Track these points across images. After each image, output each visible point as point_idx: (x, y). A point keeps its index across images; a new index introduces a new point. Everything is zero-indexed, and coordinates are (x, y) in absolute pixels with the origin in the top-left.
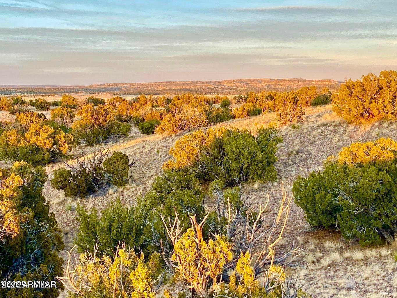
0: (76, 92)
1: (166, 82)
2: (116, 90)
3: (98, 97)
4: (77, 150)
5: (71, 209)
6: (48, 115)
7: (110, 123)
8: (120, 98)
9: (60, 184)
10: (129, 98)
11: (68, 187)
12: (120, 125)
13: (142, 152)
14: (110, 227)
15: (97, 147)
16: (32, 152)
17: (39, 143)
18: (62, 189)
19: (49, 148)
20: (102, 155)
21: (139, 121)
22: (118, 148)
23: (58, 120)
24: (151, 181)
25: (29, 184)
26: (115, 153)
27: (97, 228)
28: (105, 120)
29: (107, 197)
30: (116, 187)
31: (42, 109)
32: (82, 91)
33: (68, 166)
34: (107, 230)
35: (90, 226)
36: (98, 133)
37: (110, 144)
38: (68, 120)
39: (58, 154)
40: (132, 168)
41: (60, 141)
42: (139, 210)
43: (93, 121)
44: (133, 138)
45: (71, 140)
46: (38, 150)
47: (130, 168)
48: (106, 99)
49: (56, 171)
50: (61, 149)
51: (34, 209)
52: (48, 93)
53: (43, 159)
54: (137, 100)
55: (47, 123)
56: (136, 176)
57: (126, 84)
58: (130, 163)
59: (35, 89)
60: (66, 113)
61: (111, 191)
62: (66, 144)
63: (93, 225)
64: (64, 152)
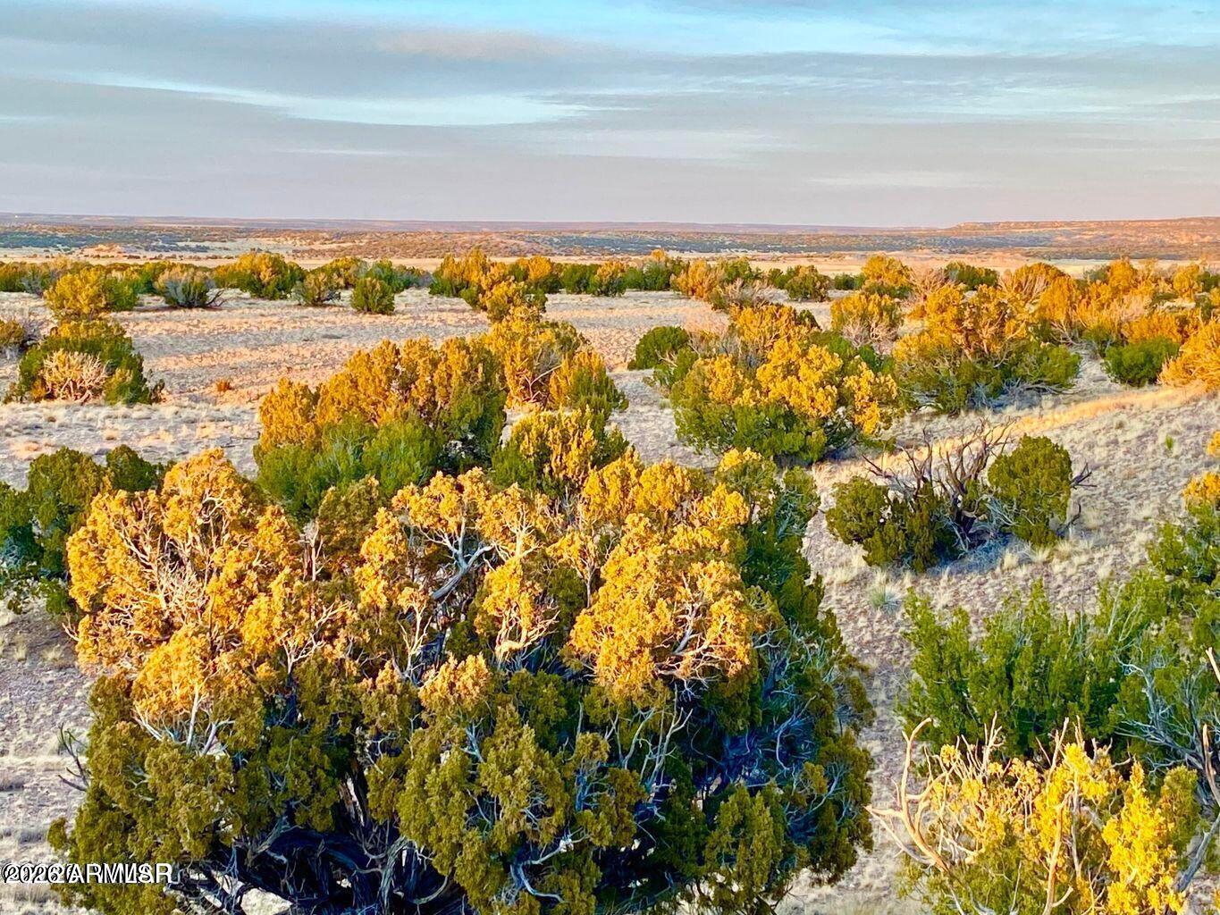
0: (909, 248)
2: (1034, 241)
3: (978, 263)
4: (907, 426)
5: (883, 603)
6: (823, 314)
7: (1013, 346)
8: (1047, 267)
9: (854, 526)
10: (1075, 269)
11: (877, 535)
12: (1045, 352)
13: (1116, 442)
14: (1009, 669)
15: (970, 419)
16: (773, 425)
17: (793, 401)
18: (859, 541)
19: (823, 414)
20: (986, 446)
21: (1106, 343)
22: (1035, 424)
23: (853, 330)
24: (1142, 537)
25: (765, 519)
26: (1027, 440)
27: (969, 671)
28: (999, 336)
29: (996, 577)
30: (1027, 548)
31: (805, 298)
32: (928, 244)
33: (879, 472)
34: (999, 680)
35: (947, 661)
36: (976, 376)
37: (1010, 411)
38: (882, 334)
39: (849, 433)
40: (1079, 491)
41: (858, 395)
42: (1105, 626)
43: (960, 339)
44: (1084, 395)
45: (889, 394)
46: (790, 418)
47: (1073, 491)
48: (1001, 271)
49: (843, 487)
50: (858, 419)
51: (777, 593)
52: (827, 249)
53: (804, 449)
54: (1102, 276)
55: (819, 338)
56: (1091, 518)
57: (1069, 224)
58: (1076, 474)
59: (789, 237)
60: (876, 310)
61: (1009, 559)
62: (874, 405)
63: (955, 660)
64: (868, 428)
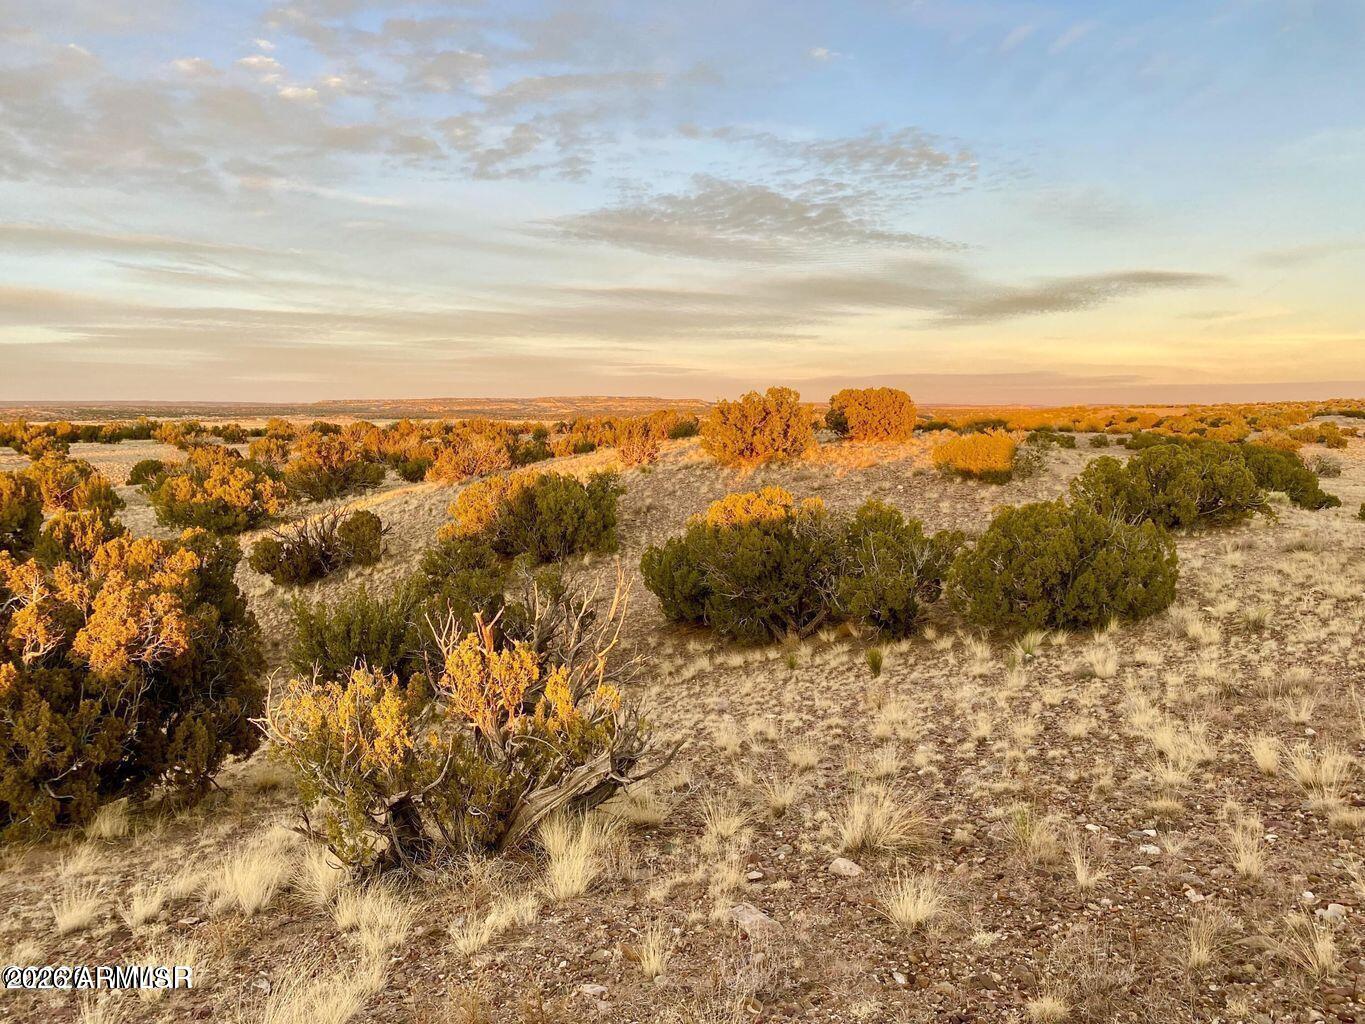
0: (293, 414)
1: (445, 399)
2: (360, 410)
3: (330, 421)
4: (293, 508)
5: (283, 604)
6: (245, 451)
7: (349, 465)
8: (367, 423)
9: (265, 564)
10: (381, 424)
11: (278, 569)
12: (366, 467)
13: (404, 511)
14: (348, 632)
15: (328, 503)
16: (216, 512)
17: (228, 498)
18: (269, 572)
19: (245, 504)
20: (335, 517)
21: (398, 461)
22: (363, 504)
23: (261, 459)
24: (419, 557)
25: (210, 565)
26: (357, 512)
27: (327, 635)
28: (341, 459)
29: (344, 584)
30: (360, 568)
31: (234, 442)
32: (302, 412)
33: (278, 534)
34: (343, 638)
35: (315, 632)
36: (330, 481)
37: (350, 498)
38: (278, 460)
39: (261, 515)
40: (387, 537)
41: (265, 494)
42: (397, 604)
43: (321, 461)
44: (388, 488)
45: (283, 491)
46: (226, 508)
47: (383, 537)
48: (343, 425)
49: (257, 543)
50: (266, 506)
51: (219, 605)
52: (246, 415)
53: (235, 524)
54: (395, 428)
55: (241, 464)
56: (393, 550)
57: (377, 401)
58: (384, 528)
59: (224, 409)
60: (275, 447)
61: (351, 574)
62: (274, 499)
63: (320, 630)
64: (271, 511)
